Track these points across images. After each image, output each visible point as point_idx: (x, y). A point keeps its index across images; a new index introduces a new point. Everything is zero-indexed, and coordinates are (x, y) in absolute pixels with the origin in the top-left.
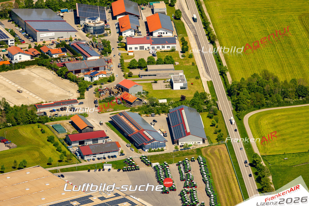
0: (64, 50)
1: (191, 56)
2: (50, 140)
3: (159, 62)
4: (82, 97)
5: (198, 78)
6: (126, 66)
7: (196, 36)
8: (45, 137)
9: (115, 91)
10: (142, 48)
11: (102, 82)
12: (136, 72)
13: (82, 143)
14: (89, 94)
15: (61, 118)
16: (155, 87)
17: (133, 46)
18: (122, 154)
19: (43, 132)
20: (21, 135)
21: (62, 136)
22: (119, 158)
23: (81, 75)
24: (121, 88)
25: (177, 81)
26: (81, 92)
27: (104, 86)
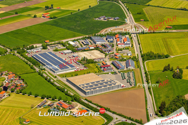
0: (102, 46)
1: (133, 48)
2: (97, 67)
3: (125, 49)
4: (106, 57)
5: (135, 53)
6: (117, 50)
7: (135, 43)
8: (95, 66)
9: (114, 56)
10: (122, 46)
11: (111, 54)
12: (119, 51)
13: (104, 68)
14: (107, 57)
15: (100, 62)
16: (124, 55)
17: (120, 45)
18: (114, 70)
19: (95, 65)
20: (90, 66)
21: (100, 66)
22: (113, 71)
23: (106, 52)
24: (115, 55)
25: (129, 54)
26: (106, 56)
27: (111, 55)
